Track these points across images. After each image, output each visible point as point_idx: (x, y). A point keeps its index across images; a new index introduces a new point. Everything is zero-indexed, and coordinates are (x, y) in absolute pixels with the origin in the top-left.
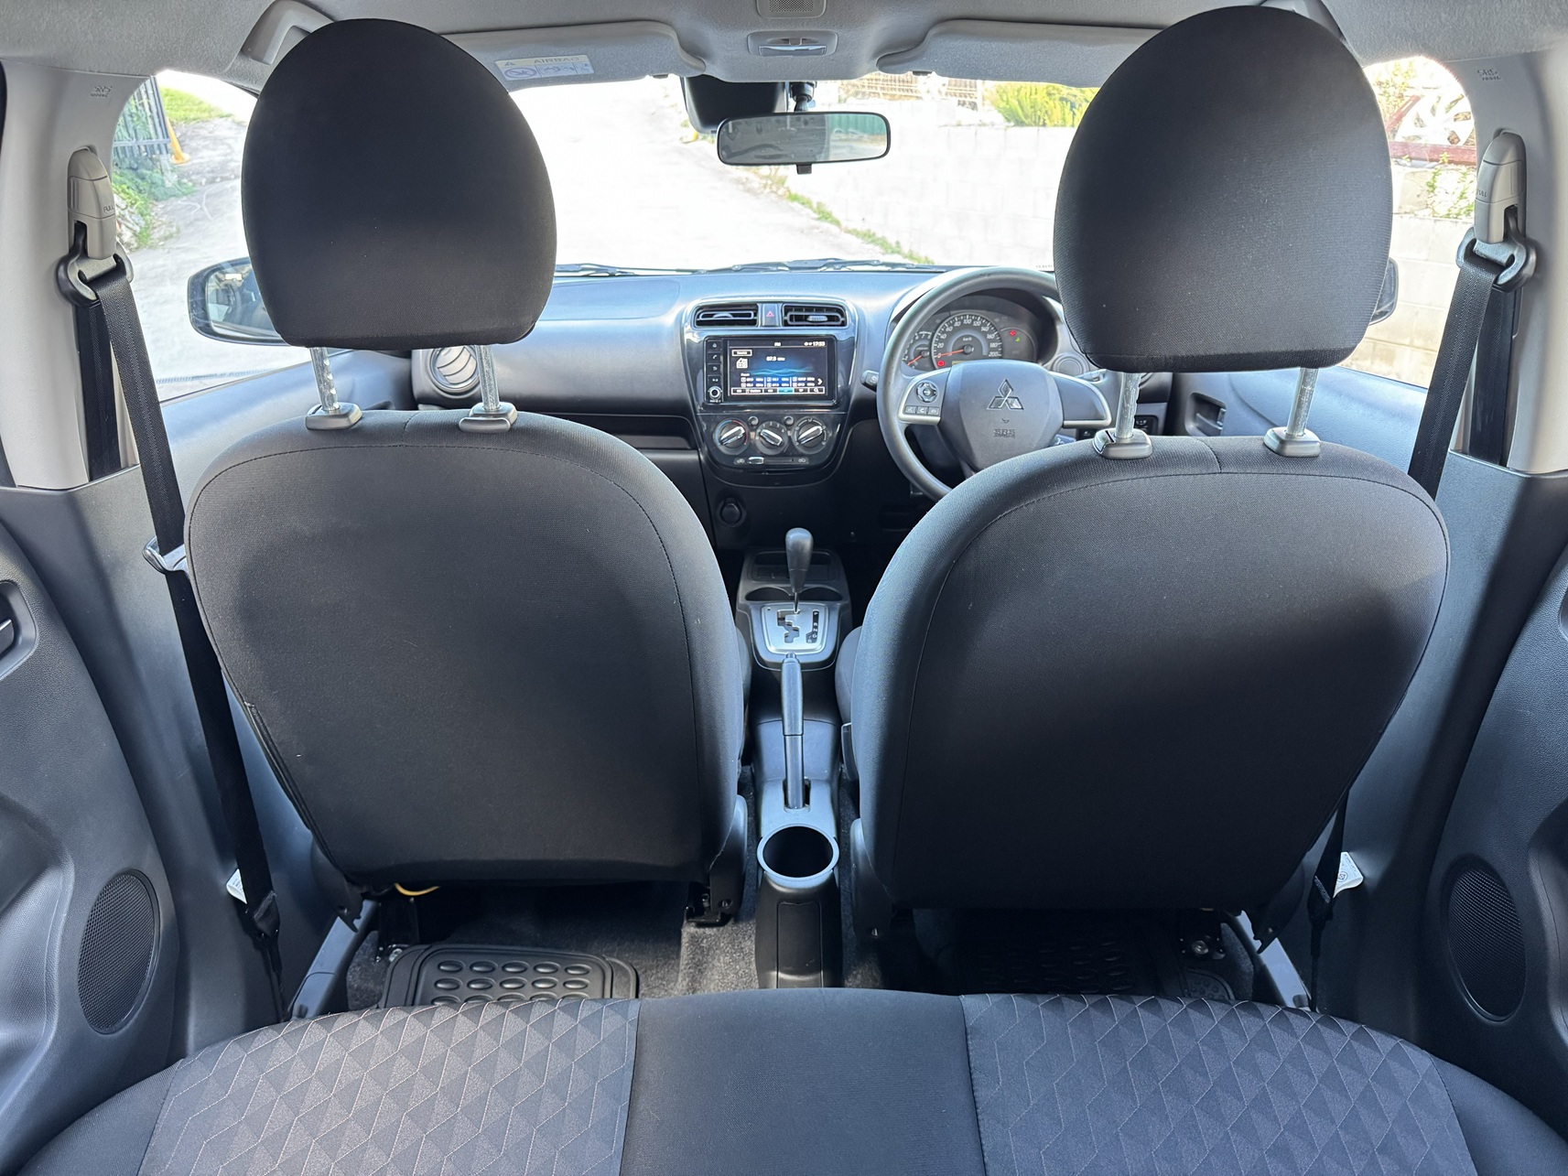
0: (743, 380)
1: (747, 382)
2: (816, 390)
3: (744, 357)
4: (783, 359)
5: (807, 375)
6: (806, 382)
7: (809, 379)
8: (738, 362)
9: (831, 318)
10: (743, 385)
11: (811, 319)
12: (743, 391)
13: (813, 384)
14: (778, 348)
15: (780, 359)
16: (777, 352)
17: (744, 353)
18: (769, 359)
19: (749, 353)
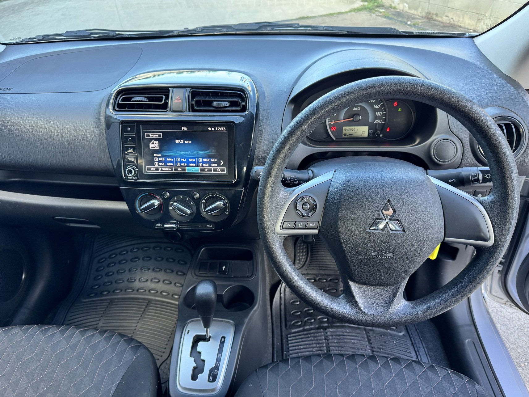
0: (156, 159)
1: (159, 162)
2: (219, 169)
3: (155, 140)
4: (190, 142)
5: (210, 157)
6: (210, 163)
7: (213, 160)
8: (151, 144)
9: (233, 104)
10: (156, 164)
11: (215, 104)
12: (157, 169)
13: (216, 165)
14: (184, 132)
15: (186, 142)
16: (185, 136)
17: (155, 136)
18: (177, 141)
19: (160, 136)
